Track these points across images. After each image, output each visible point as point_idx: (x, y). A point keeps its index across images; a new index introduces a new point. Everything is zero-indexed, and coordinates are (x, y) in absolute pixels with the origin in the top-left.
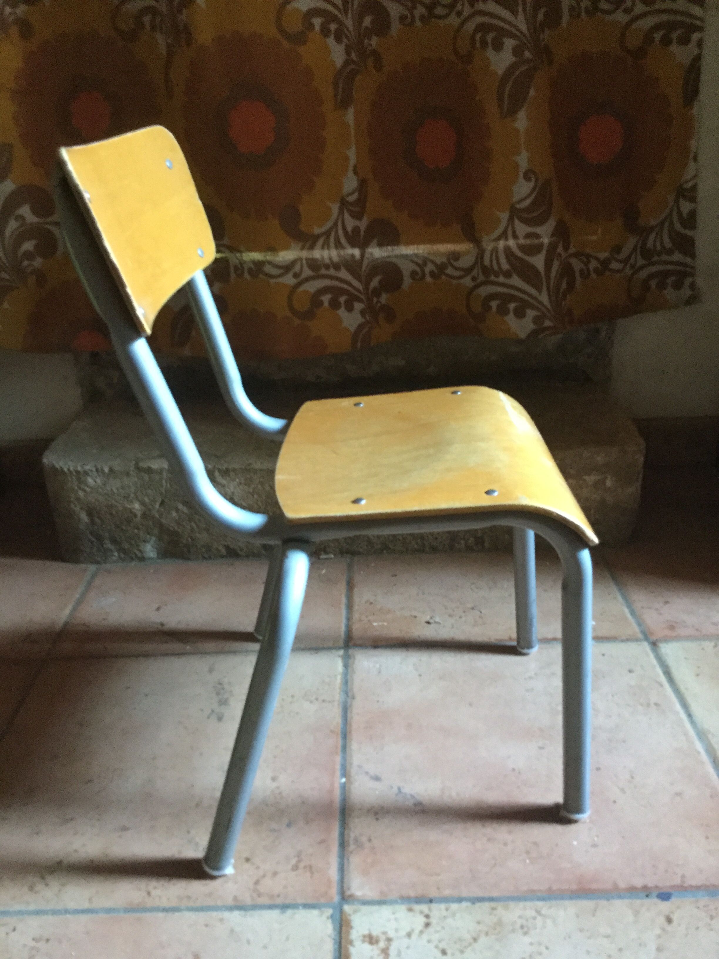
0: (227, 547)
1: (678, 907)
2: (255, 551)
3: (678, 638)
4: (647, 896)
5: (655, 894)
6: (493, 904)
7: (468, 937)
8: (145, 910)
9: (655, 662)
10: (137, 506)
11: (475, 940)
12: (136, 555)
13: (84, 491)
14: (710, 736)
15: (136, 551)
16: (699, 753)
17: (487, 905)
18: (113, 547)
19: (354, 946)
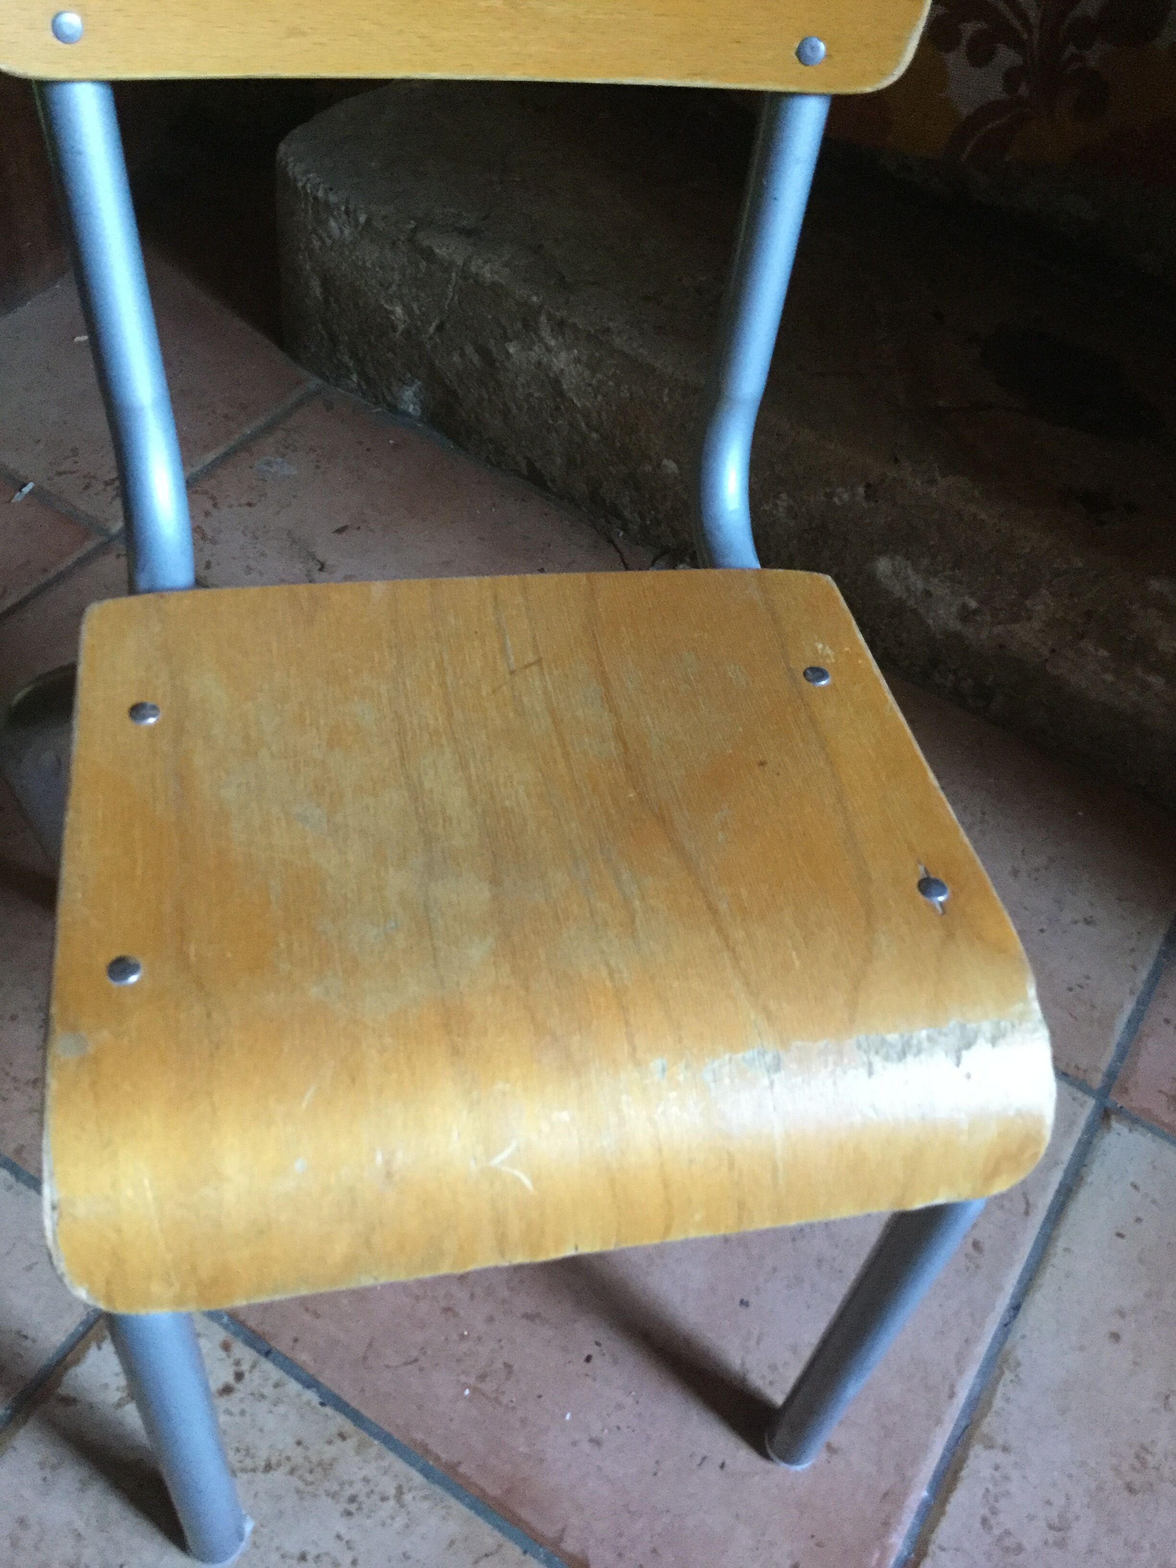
0: (530, 463)
6: (348, 1426)
7: (263, 1455)
10: (399, 312)
11: (268, 1468)
12: (384, 398)
14: (1008, 1376)
15: (385, 391)
16: (952, 1395)
17: (340, 1421)
18: (351, 364)
19: (99, 1348)
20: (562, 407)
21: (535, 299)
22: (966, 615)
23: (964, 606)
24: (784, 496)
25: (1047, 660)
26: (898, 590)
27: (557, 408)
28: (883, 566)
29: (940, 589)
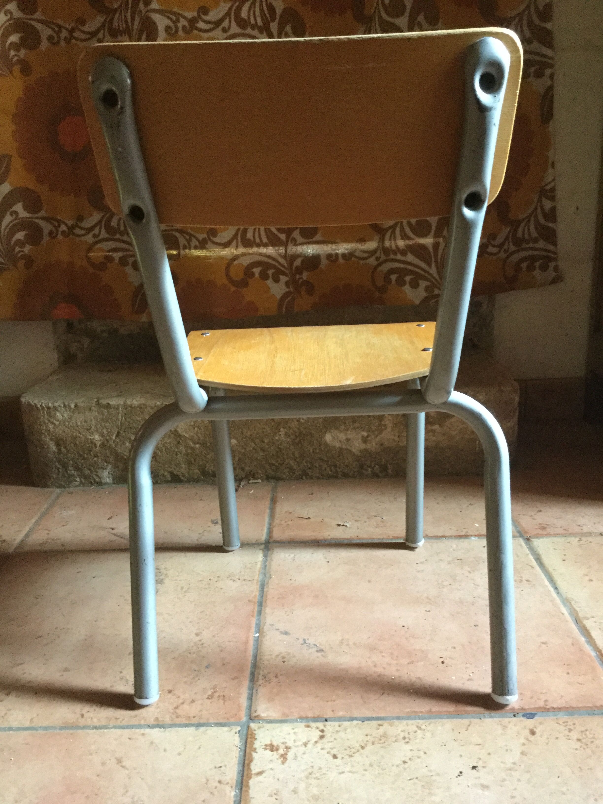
0: (171, 473)
1: (541, 723)
2: (196, 477)
3: (548, 535)
4: (514, 716)
5: (521, 714)
6: (380, 722)
7: (357, 746)
8: (78, 727)
9: (528, 551)
10: (97, 437)
11: (363, 748)
12: (95, 480)
13: (53, 423)
14: (573, 603)
15: (95, 477)
16: (563, 614)
17: (374, 723)
18: (75, 474)
19: (257, 752)
20: (180, 441)
21: (158, 403)
22: (365, 440)
23: (363, 437)
24: (282, 429)
25: (399, 442)
26: (337, 445)
27: (179, 443)
28: (328, 438)
29: (351, 435)
